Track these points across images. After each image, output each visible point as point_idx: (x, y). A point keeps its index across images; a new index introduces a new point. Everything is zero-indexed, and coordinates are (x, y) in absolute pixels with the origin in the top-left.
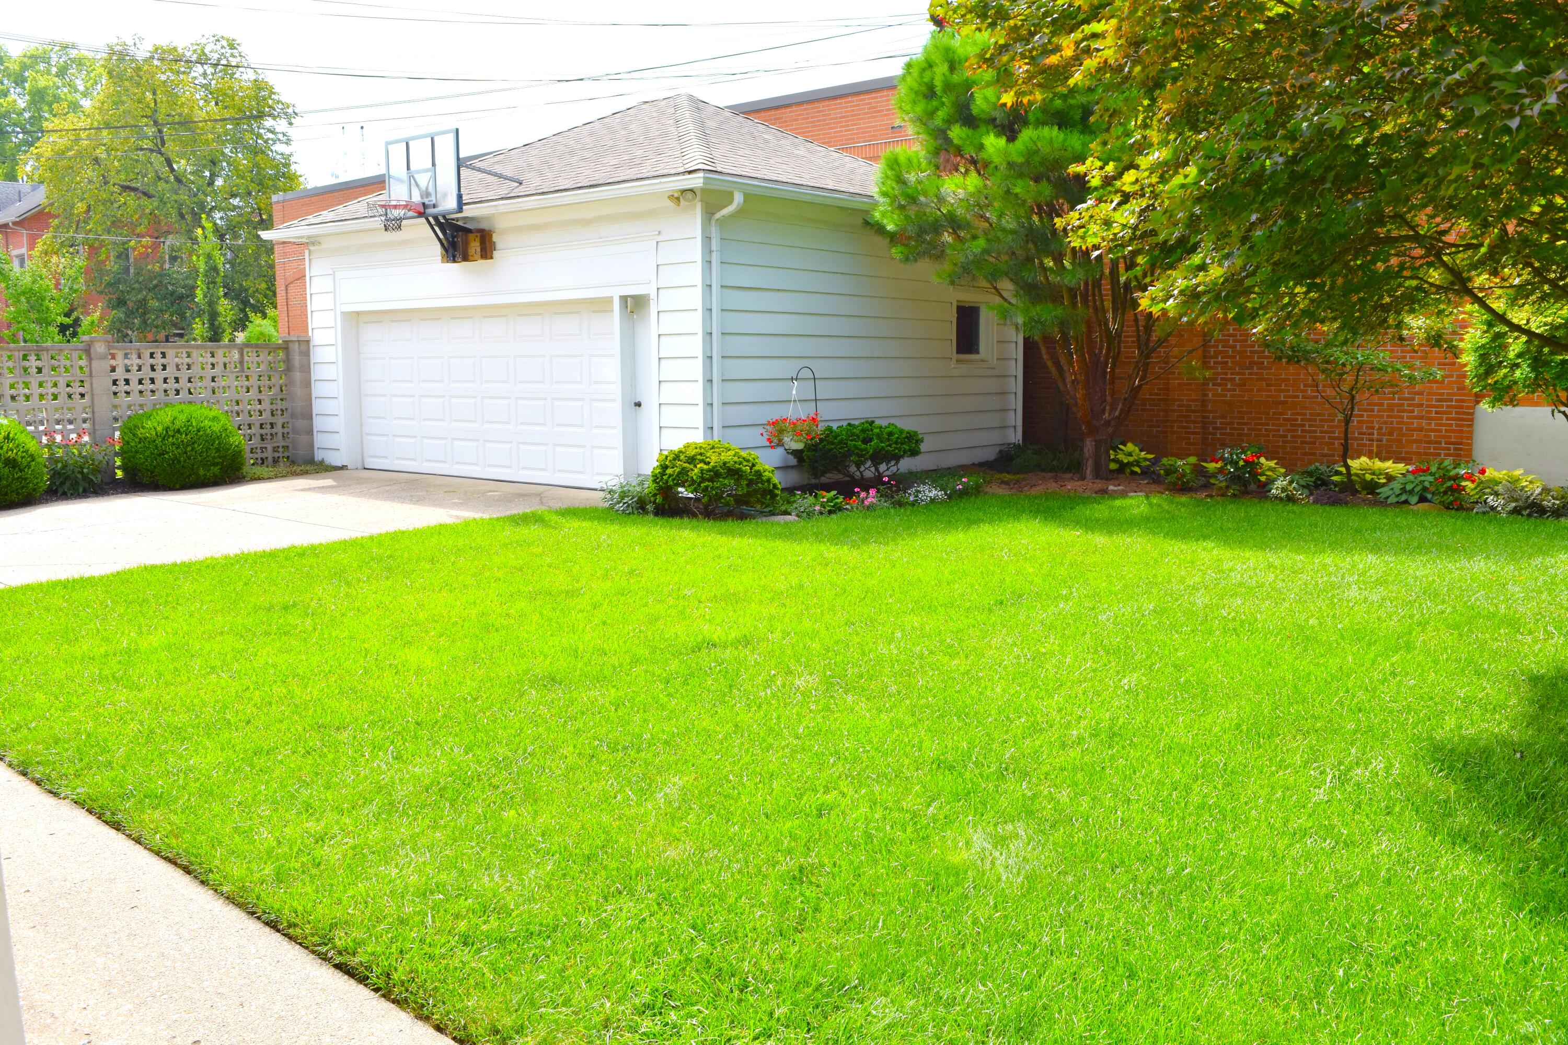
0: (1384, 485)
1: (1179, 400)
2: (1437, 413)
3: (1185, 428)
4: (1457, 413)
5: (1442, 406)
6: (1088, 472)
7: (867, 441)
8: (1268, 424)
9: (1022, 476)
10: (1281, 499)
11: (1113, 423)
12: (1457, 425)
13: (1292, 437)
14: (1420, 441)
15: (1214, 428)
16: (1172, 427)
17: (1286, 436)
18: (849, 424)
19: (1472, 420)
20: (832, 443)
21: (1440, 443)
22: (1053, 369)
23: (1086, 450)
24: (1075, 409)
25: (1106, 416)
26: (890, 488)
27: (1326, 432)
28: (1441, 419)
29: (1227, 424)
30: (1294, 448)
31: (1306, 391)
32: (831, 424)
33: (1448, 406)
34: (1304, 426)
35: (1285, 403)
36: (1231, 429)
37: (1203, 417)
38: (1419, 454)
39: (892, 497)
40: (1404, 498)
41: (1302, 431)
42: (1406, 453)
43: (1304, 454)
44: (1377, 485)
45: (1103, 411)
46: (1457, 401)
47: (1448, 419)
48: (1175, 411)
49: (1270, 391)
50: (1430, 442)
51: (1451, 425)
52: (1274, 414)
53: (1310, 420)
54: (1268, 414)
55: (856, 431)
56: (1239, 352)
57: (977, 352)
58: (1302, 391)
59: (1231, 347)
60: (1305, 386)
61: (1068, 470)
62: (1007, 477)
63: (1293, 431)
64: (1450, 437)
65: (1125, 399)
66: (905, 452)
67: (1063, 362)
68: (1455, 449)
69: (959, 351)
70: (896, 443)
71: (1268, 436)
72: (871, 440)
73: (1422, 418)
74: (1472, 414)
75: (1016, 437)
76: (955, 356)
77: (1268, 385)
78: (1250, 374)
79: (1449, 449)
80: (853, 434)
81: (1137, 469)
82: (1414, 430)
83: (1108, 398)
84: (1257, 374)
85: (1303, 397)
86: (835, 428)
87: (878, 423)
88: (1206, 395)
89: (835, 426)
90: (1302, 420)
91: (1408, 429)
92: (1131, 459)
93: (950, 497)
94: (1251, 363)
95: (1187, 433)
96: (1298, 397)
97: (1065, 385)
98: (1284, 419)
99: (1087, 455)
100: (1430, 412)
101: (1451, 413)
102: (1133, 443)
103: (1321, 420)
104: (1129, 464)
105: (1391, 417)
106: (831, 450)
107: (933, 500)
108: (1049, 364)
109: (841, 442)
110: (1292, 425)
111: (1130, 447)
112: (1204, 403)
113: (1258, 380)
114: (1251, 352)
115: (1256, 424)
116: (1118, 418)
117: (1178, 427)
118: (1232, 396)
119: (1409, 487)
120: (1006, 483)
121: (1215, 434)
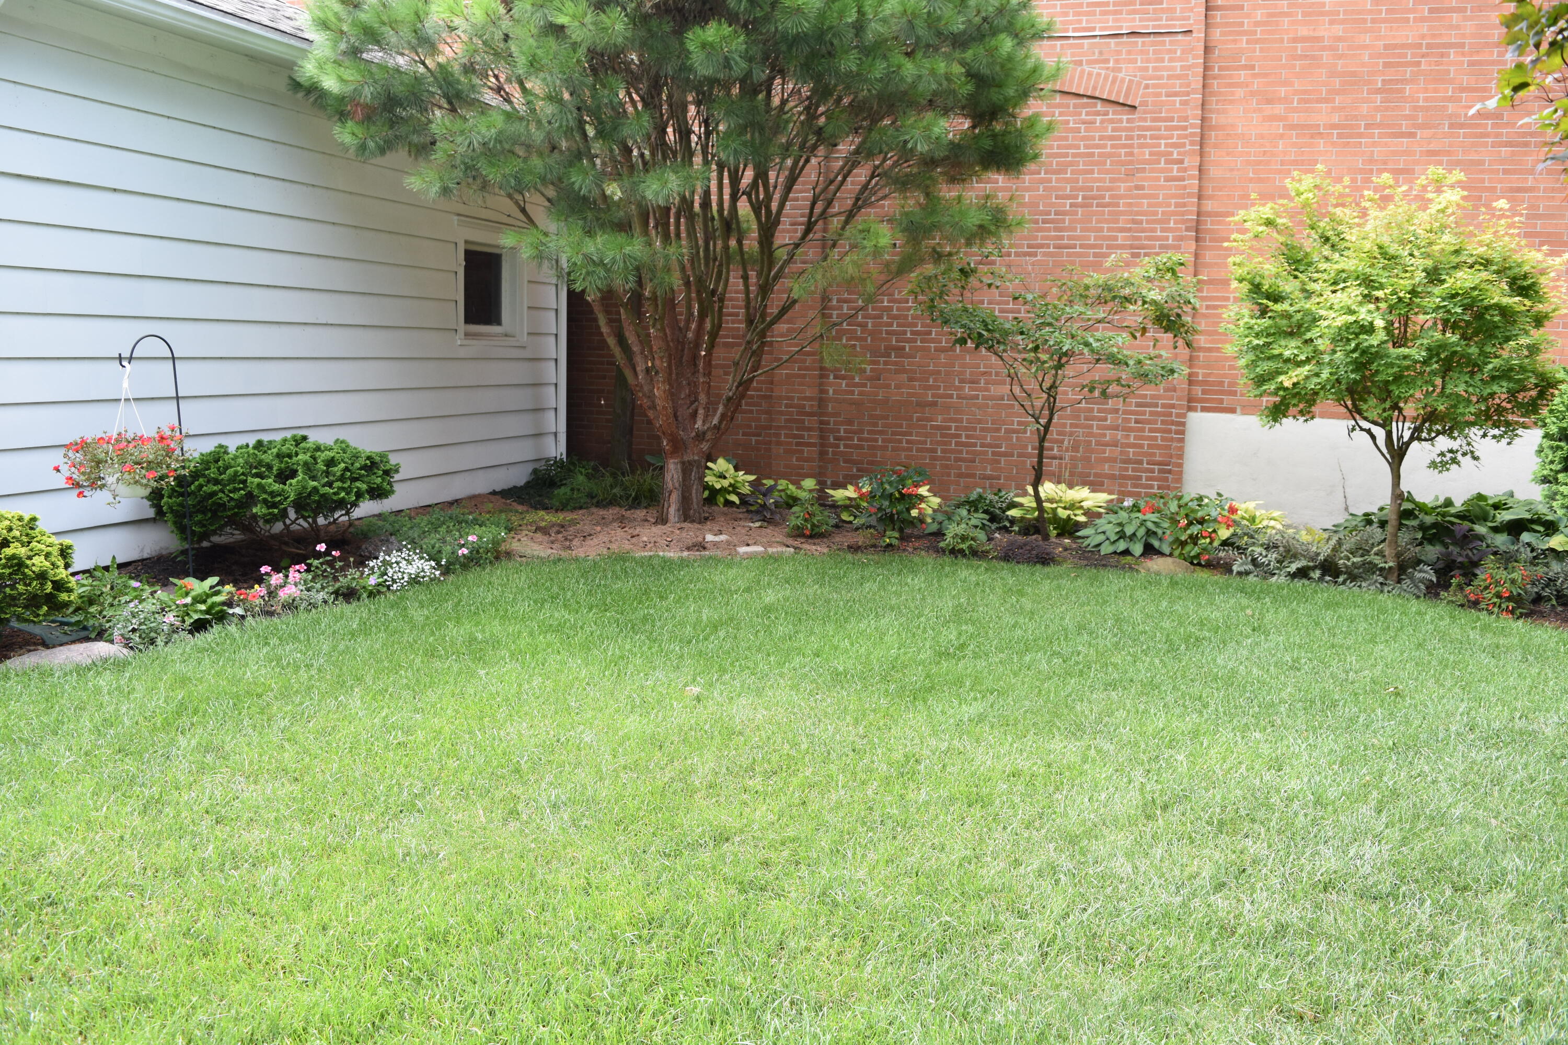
0: (1084, 525)
1: (789, 398)
2: (1137, 422)
3: (795, 436)
4: (1163, 422)
5: (1144, 413)
6: (672, 510)
7: (285, 475)
8: (911, 434)
9: (570, 516)
10: (961, 551)
11: (709, 436)
12: (1163, 439)
13: (943, 451)
14: (1114, 460)
15: (836, 438)
16: (778, 435)
17: (935, 451)
18: (259, 444)
19: (1183, 432)
20: (216, 482)
21: (1141, 462)
22: (617, 351)
23: (668, 477)
24: (651, 414)
25: (699, 424)
26: (331, 564)
27: (990, 446)
28: (1143, 430)
29: (855, 432)
30: (947, 467)
31: (962, 388)
32: (224, 441)
33: (1151, 413)
34: (959, 436)
35: (934, 404)
36: (859, 439)
37: (822, 422)
38: (1112, 477)
39: (336, 579)
40: (1122, 546)
41: (957, 444)
42: (1096, 475)
43: (960, 475)
44: (1078, 526)
45: (694, 415)
46: (1163, 406)
47: (1151, 430)
48: (781, 413)
49: (913, 387)
50: (1128, 461)
51: (1156, 438)
52: (919, 419)
53: (966, 429)
54: (911, 418)
55: (267, 458)
56: (872, 333)
57: (499, 323)
58: (958, 389)
59: (859, 325)
60: (961, 381)
61: (635, 503)
62: (546, 518)
63: (945, 443)
64: (1154, 454)
65: (729, 399)
66: (359, 495)
67: (631, 339)
68: (1160, 471)
69: (469, 320)
70: (342, 479)
71: (911, 450)
72: (293, 474)
73: (1116, 428)
74: (1183, 424)
75: (557, 448)
76: (462, 327)
77: (911, 379)
78: (886, 363)
79: (1152, 471)
80: (260, 463)
81: (734, 498)
82: (1107, 445)
83: (702, 398)
84: (896, 363)
85: (959, 397)
86: (232, 450)
87: (315, 437)
88: (827, 392)
89: (232, 444)
90: (957, 428)
91: (1098, 443)
92: (726, 483)
93: (446, 571)
94: (886, 348)
95: (798, 444)
96: (951, 396)
97: (636, 374)
98: (932, 427)
99: (670, 485)
100: (1129, 420)
101: (1155, 422)
102: (724, 457)
103: (982, 430)
104: (723, 490)
105: (1076, 426)
106: (214, 494)
107: (415, 581)
108: (611, 341)
109: (234, 479)
110: (942, 436)
111: (722, 465)
112: (822, 401)
113: (897, 372)
114: (888, 332)
115: (894, 433)
116: (717, 428)
117: (786, 436)
118: (860, 394)
119: (1129, 531)
120: (544, 531)
121: (838, 446)
